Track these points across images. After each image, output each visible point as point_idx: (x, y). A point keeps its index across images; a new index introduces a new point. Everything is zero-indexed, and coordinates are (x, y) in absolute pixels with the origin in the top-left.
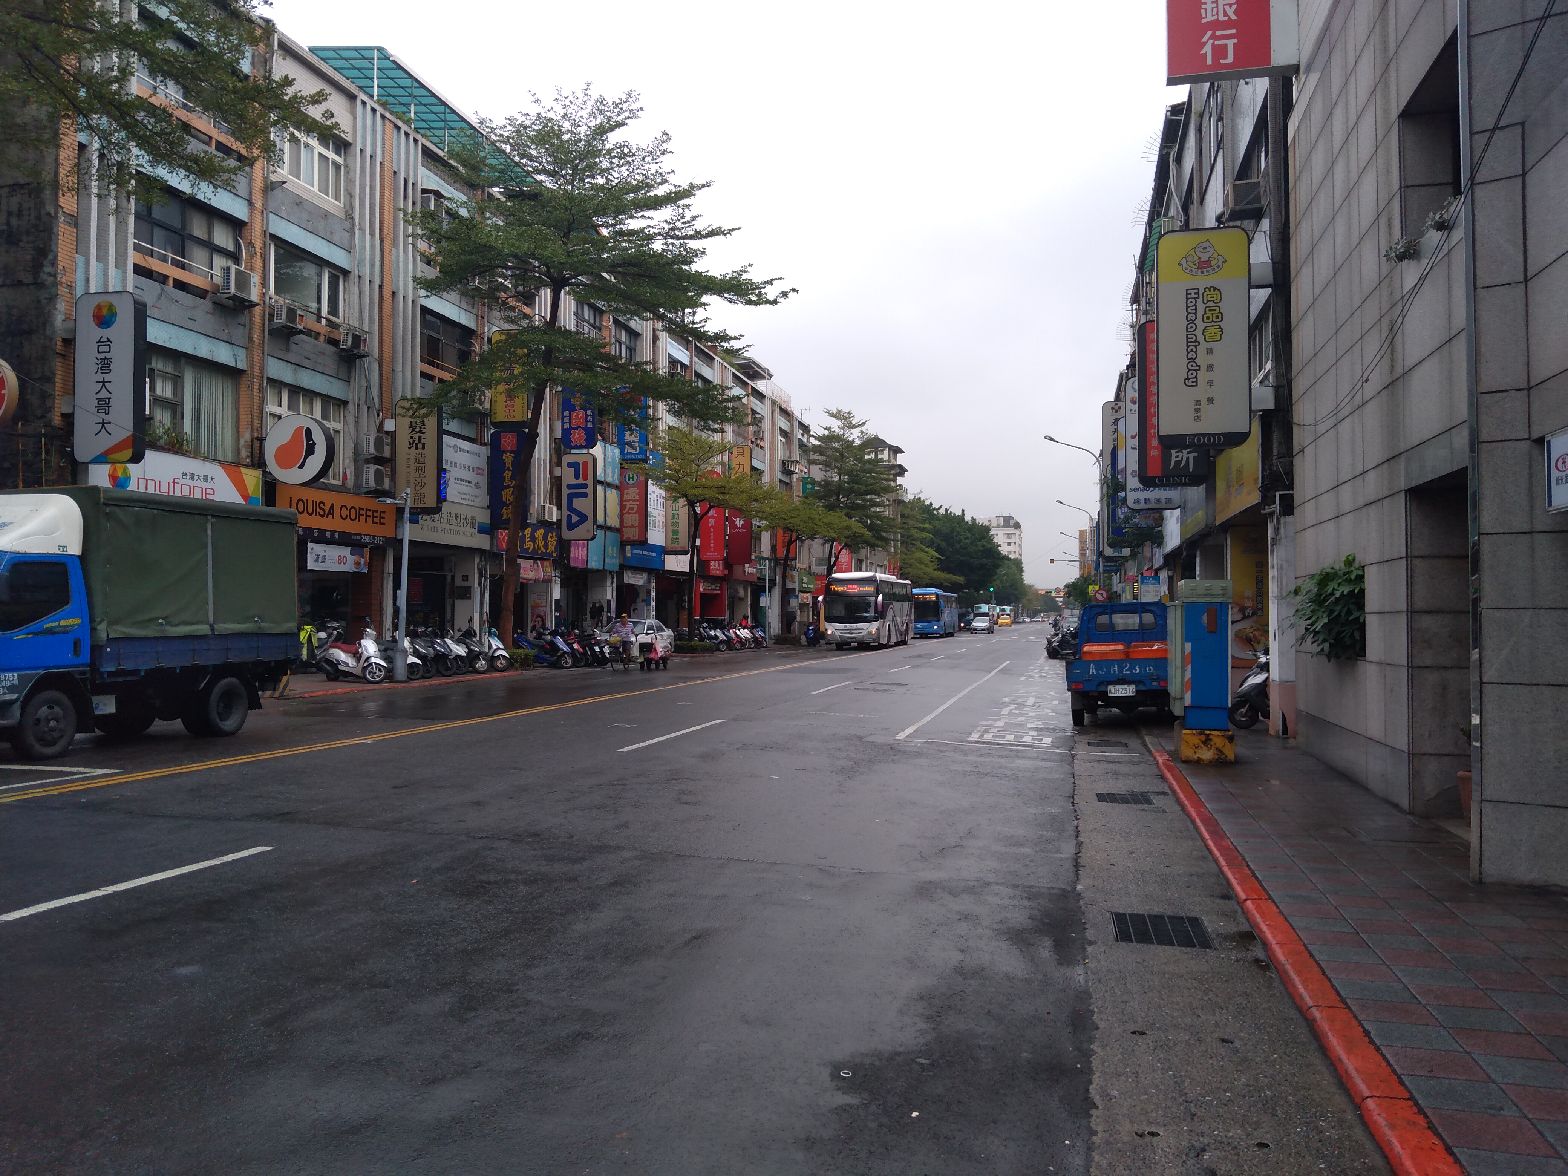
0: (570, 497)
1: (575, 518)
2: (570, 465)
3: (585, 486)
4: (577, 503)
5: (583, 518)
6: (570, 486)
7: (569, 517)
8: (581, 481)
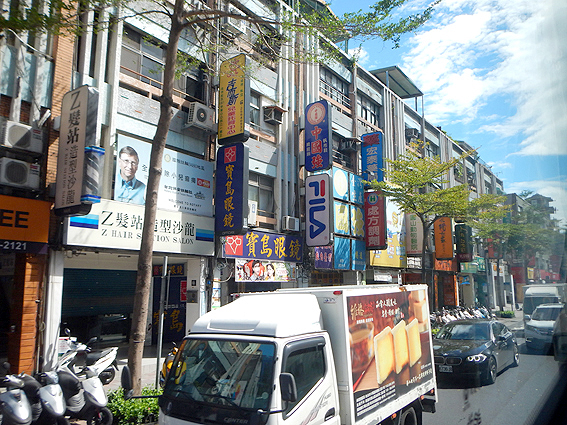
0: (312, 210)
1: (316, 228)
2: (311, 185)
3: (323, 201)
4: (317, 215)
5: (322, 227)
6: (311, 202)
7: (312, 227)
8: (320, 197)
